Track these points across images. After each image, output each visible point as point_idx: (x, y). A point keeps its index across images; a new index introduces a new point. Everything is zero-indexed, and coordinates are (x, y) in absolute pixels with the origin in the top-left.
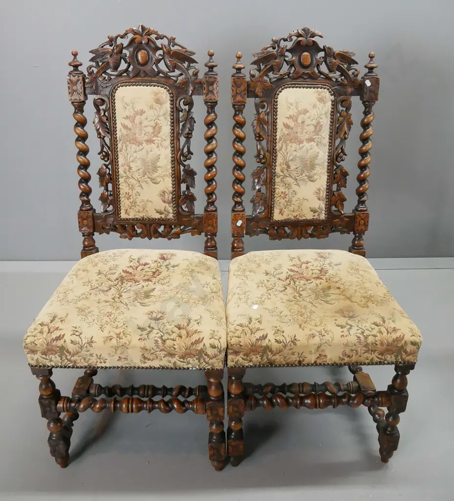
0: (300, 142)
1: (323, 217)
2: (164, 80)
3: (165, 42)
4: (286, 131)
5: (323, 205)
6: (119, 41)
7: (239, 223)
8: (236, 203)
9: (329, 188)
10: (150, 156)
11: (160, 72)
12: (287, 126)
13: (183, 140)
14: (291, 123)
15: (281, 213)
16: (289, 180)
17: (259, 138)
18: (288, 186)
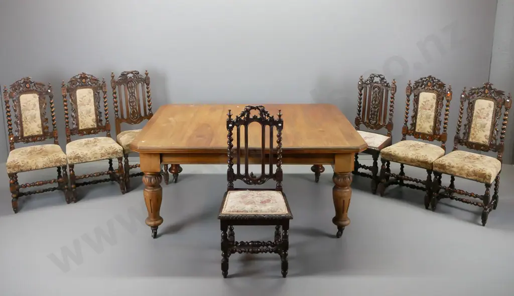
0: (29, 110)
1: (41, 133)
2: (90, 87)
3: (90, 76)
4: (24, 107)
5: (41, 129)
6: (76, 77)
7: (12, 139)
8: (10, 132)
9: (42, 124)
10: (88, 109)
11: (89, 84)
12: (24, 106)
13: (97, 103)
14: (25, 105)
15: (26, 133)
16: (28, 123)
17: (15, 111)
18: (27, 125)
